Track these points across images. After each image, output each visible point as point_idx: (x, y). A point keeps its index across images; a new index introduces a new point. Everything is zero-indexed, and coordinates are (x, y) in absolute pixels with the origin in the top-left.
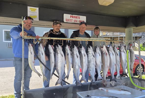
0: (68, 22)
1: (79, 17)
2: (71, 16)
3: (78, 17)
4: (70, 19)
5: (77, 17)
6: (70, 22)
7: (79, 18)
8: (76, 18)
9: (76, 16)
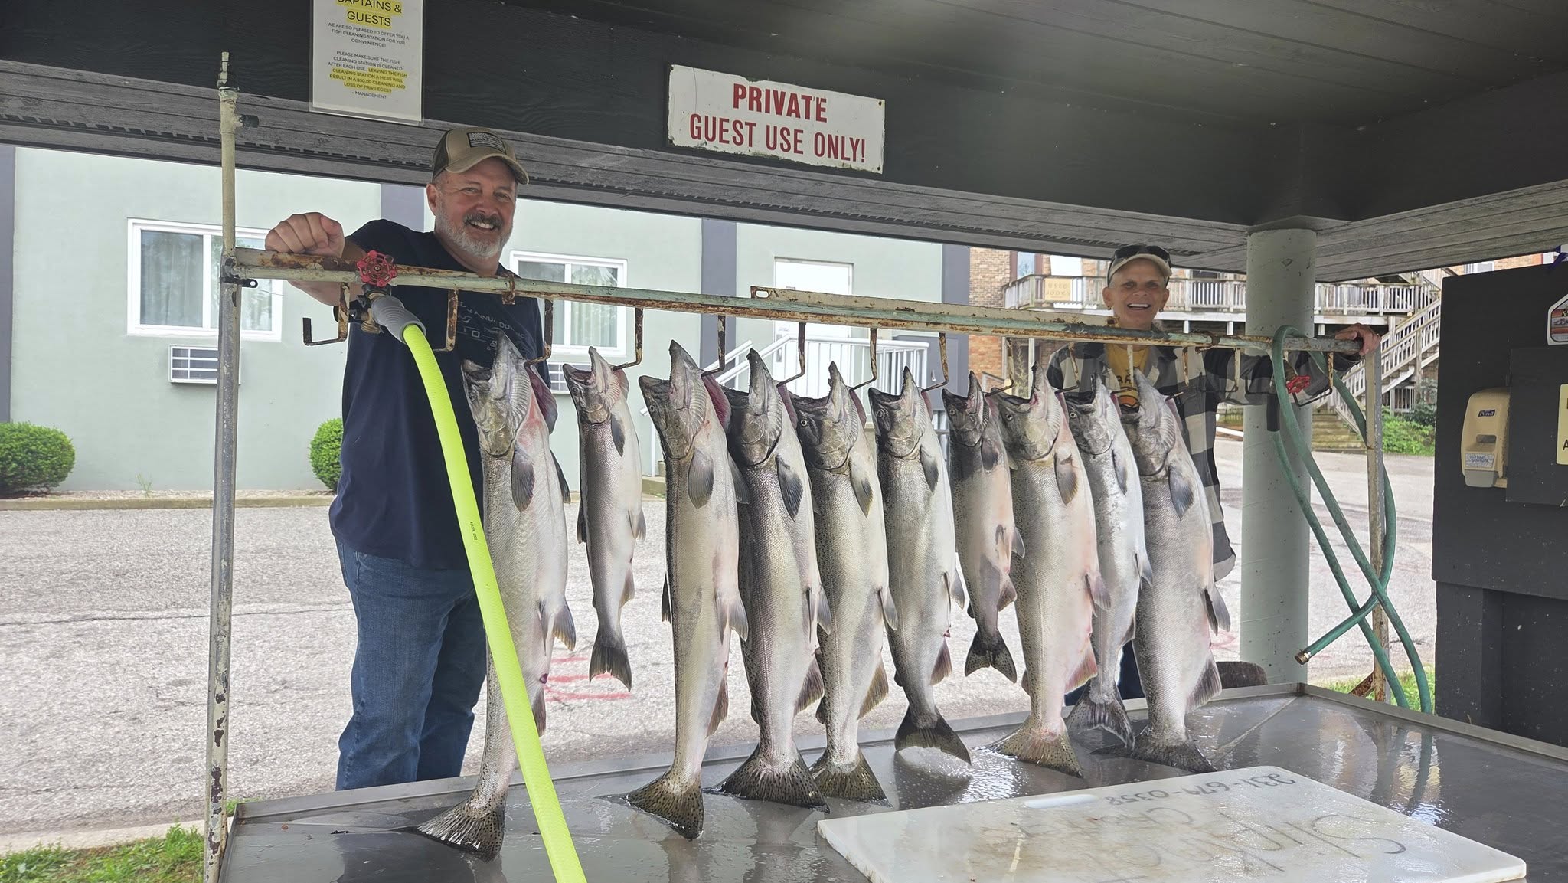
0: (710, 146)
1: (813, 105)
2: (737, 87)
3: (808, 99)
4: (733, 115)
5: (802, 103)
6: (731, 149)
7: (819, 109)
8: (794, 111)
9: (789, 89)
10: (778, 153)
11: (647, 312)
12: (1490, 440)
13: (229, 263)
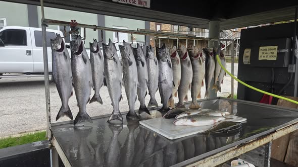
6: (123, 3)
10: (131, 3)
11: (119, 33)
12: (248, 56)
13: (44, 21)
